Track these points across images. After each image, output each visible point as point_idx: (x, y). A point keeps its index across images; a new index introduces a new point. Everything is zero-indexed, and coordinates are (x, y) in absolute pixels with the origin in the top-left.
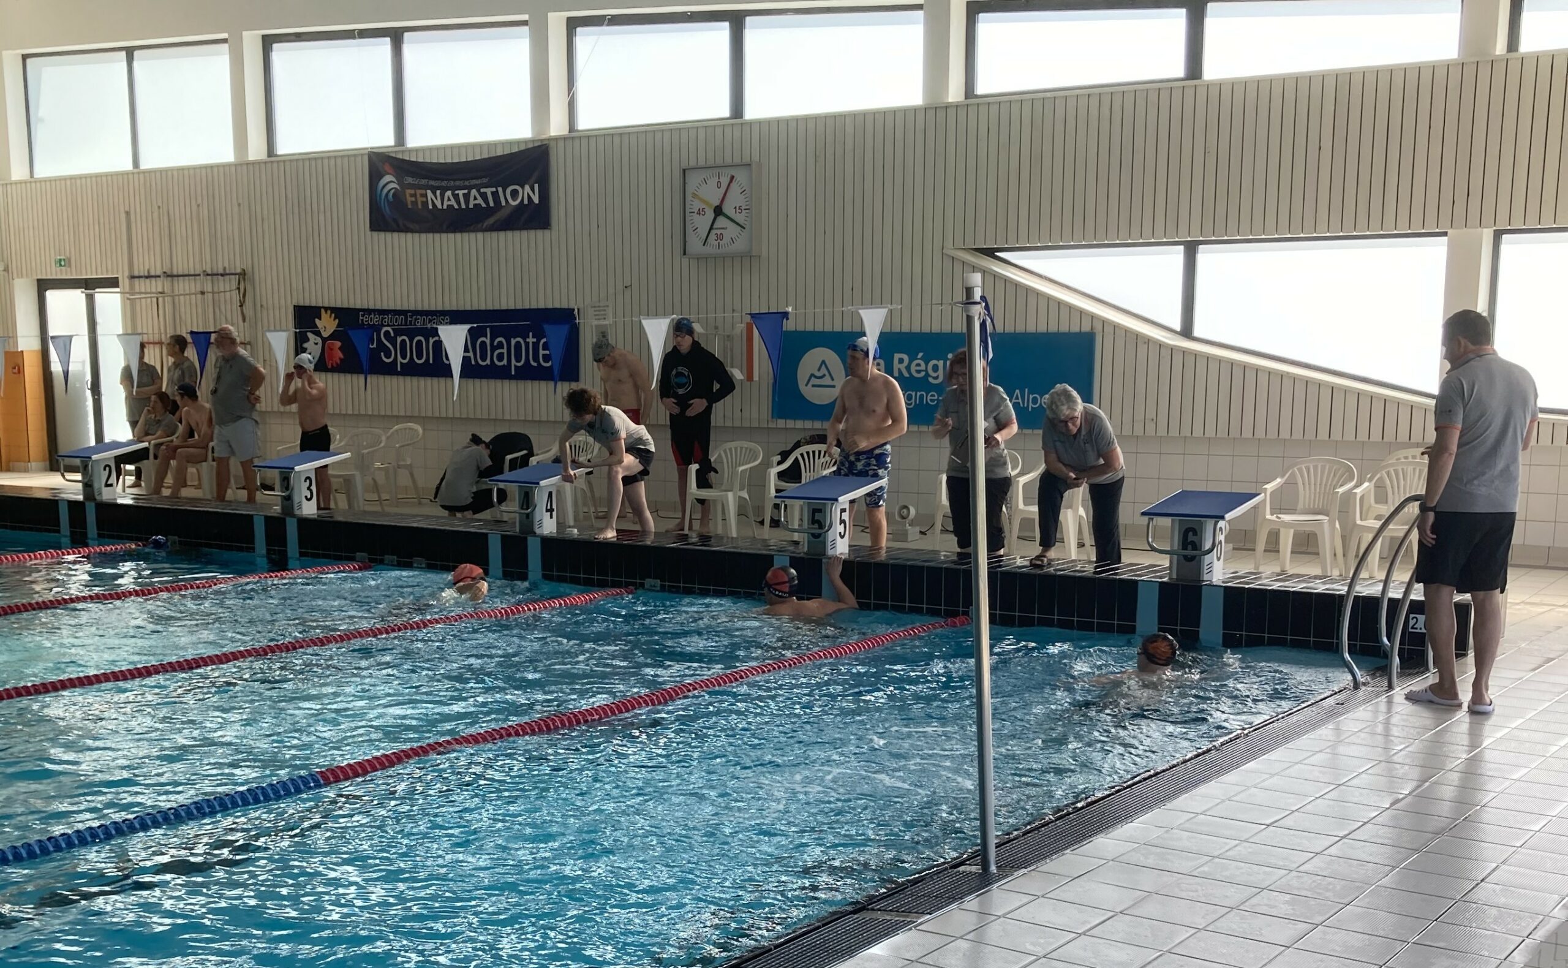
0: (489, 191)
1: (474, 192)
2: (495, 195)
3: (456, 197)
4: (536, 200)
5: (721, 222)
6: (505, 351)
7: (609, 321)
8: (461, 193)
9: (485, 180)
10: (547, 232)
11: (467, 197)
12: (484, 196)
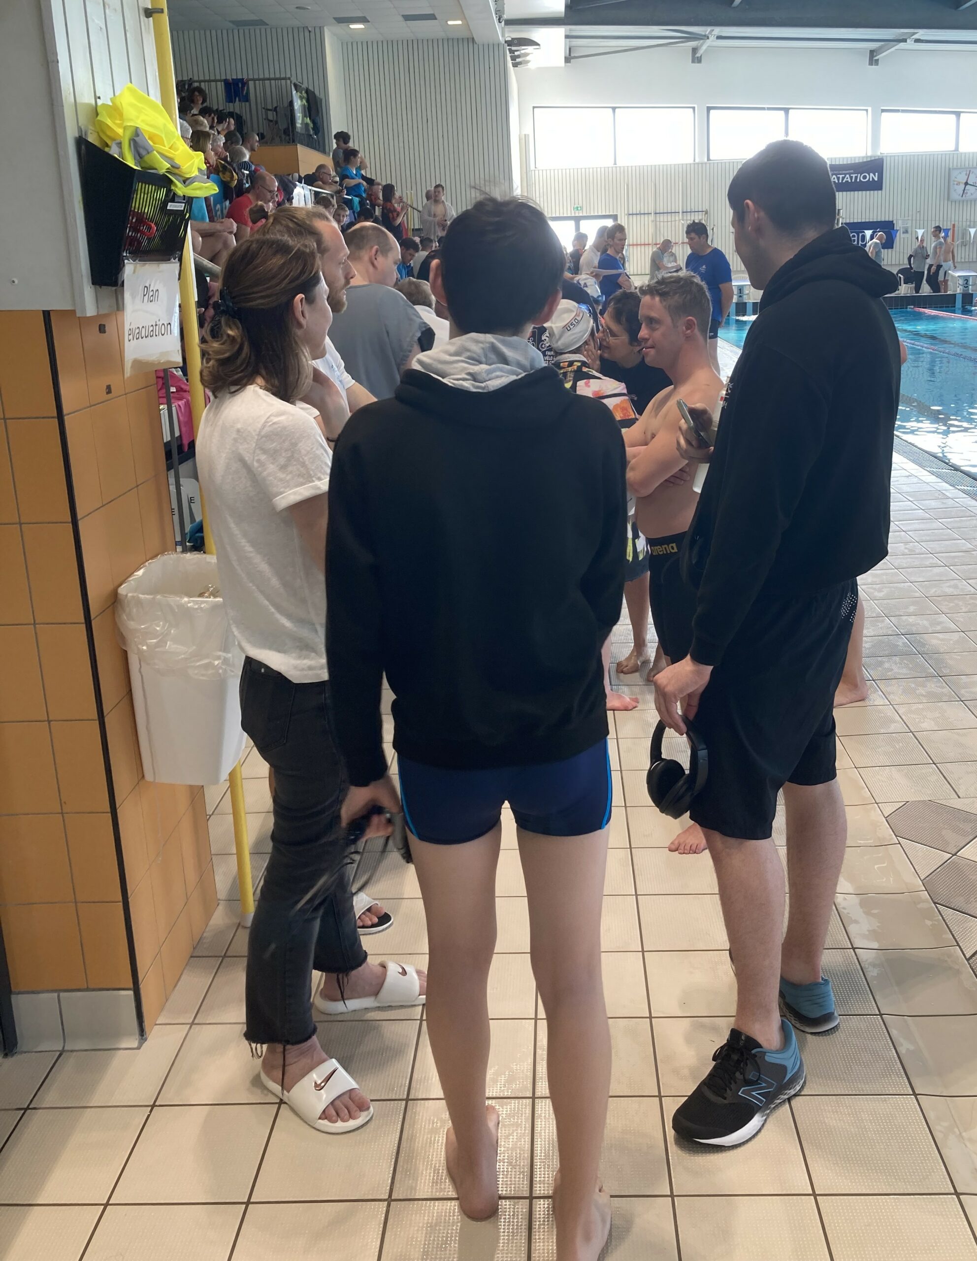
0: (854, 176)
1: (848, 176)
2: (856, 177)
3: (838, 178)
4: (876, 179)
5: (968, 187)
6: (856, 238)
7: (909, 225)
8: (841, 176)
9: (852, 171)
10: (880, 192)
11: (843, 178)
12: (851, 178)
